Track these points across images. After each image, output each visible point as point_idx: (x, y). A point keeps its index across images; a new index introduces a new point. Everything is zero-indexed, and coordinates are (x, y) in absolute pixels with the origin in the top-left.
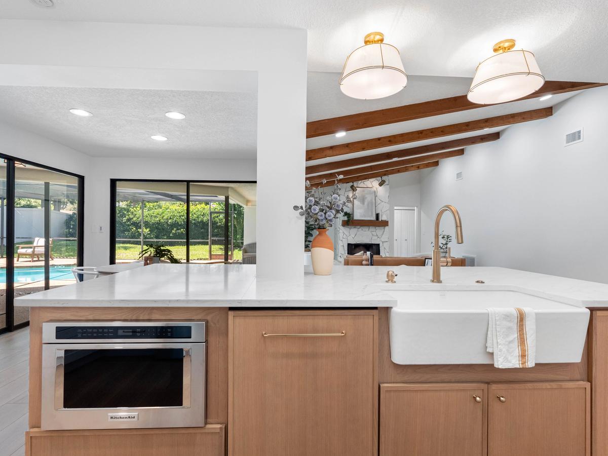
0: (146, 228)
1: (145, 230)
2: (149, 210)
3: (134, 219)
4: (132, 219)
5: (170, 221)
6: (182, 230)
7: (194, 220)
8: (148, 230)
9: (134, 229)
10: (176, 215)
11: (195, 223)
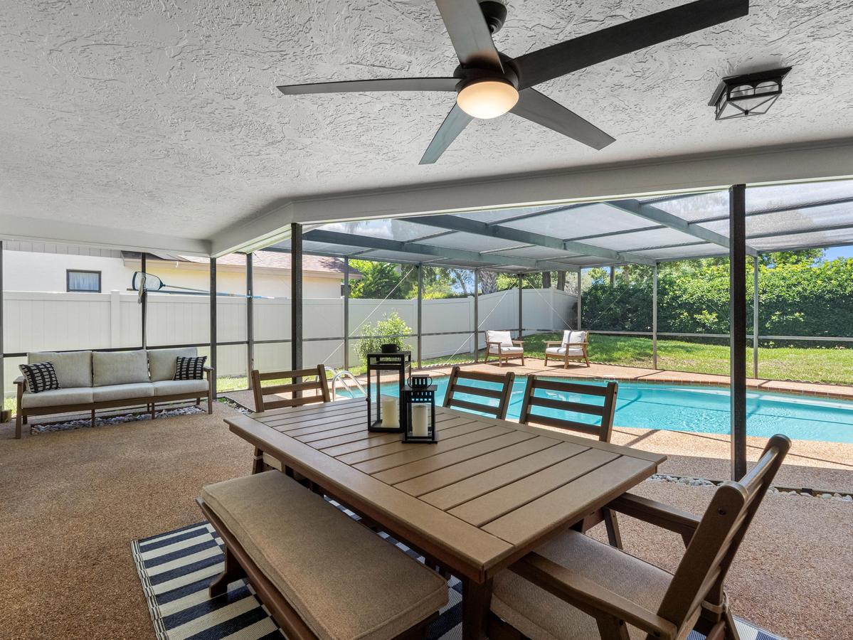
0: (710, 314)
1: (708, 316)
2: (710, 280)
3: (685, 297)
4: (680, 297)
5: (763, 297)
6: (797, 314)
7: (830, 292)
8: (714, 315)
9: (685, 314)
10: (776, 283)
11: (832, 300)
